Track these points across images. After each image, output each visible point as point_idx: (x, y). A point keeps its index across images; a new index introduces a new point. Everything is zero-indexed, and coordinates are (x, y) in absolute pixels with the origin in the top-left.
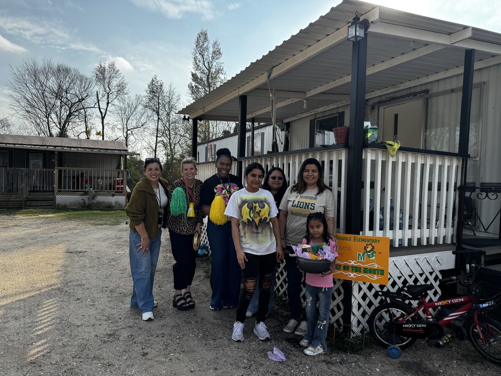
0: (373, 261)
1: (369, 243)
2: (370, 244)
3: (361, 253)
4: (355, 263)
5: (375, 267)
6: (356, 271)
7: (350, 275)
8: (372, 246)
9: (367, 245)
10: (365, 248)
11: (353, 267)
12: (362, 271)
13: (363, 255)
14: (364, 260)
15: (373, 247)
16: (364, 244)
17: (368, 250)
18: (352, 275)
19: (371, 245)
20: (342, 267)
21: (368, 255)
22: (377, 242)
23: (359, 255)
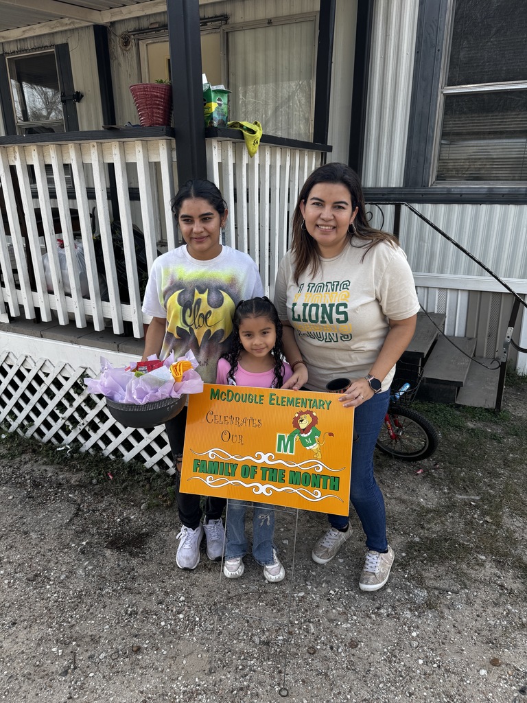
0: (312, 454)
1: (304, 410)
2: (308, 412)
3: (286, 433)
4: (270, 458)
5: (318, 468)
6: (272, 480)
7: (257, 489)
8: (312, 416)
9: (301, 413)
10: (296, 423)
11: (265, 469)
12: (287, 478)
13: (291, 438)
14: (291, 451)
15: (315, 420)
16: (294, 412)
17: (303, 426)
18: (263, 489)
19: (310, 413)
20: (239, 471)
21: (302, 439)
22: (326, 406)
23: (281, 438)
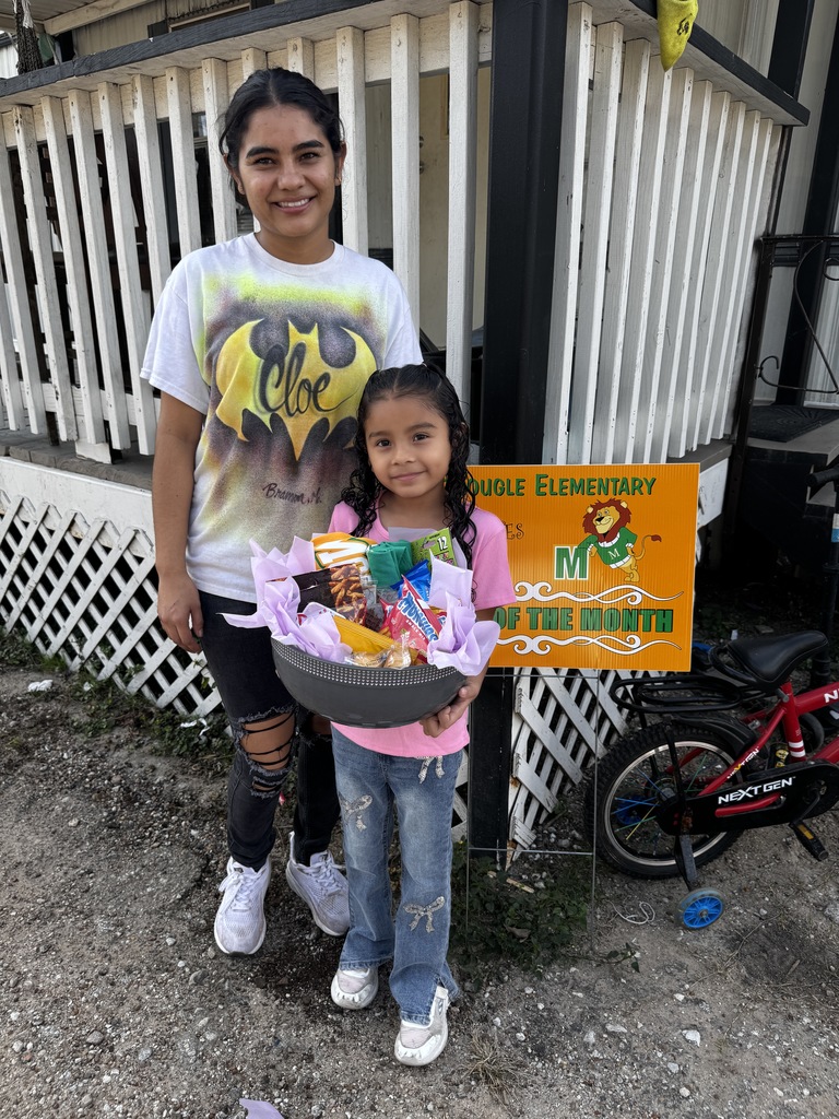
0: (622, 576)
1: (604, 499)
2: (612, 503)
3: (571, 543)
4: (543, 591)
5: (634, 598)
6: (549, 627)
7: (523, 645)
8: (619, 508)
9: (598, 506)
10: (589, 523)
11: (534, 609)
12: (576, 622)
13: (581, 552)
14: (583, 574)
15: (625, 515)
16: (584, 504)
17: (602, 528)
18: (532, 645)
19: (616, 504)
21: (603, 553)
22: (645, 488)
23: (563, 553)
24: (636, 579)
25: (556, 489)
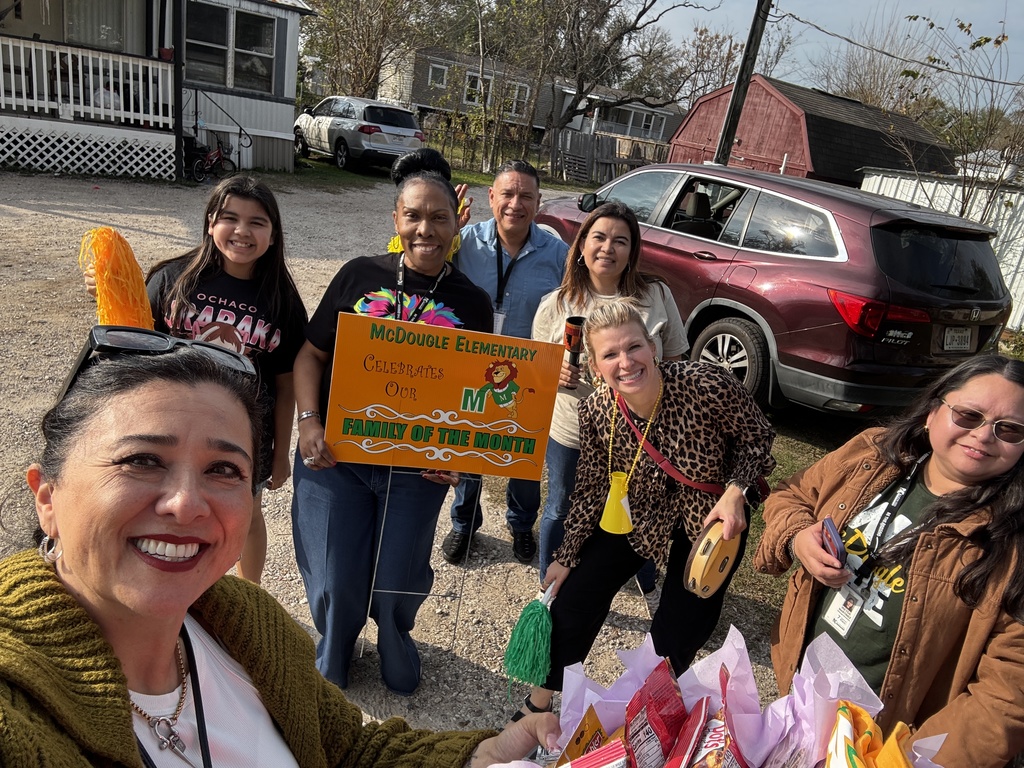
0: (506, 413)
1: (501, 360)
2: (507, 363)
3: (476, 387)
4: (451, 418)
5: (512, 429)
6: (452, 442)
7: (432, 453)
8: (511, 367)
9: (497, 364)
10: (489, 376)
11: (444, 430)
12: (471, 441)
13: (481, 394)
14: (480, 409)
15: (514, 372)
16: (488, 361)
17: (498, 379)
18: (439, 454)
20: (408, 431)
21: (495, 396)
22: (529, 356)
23: (469, 393)
24: (515, 416)
25: (470, 348)
